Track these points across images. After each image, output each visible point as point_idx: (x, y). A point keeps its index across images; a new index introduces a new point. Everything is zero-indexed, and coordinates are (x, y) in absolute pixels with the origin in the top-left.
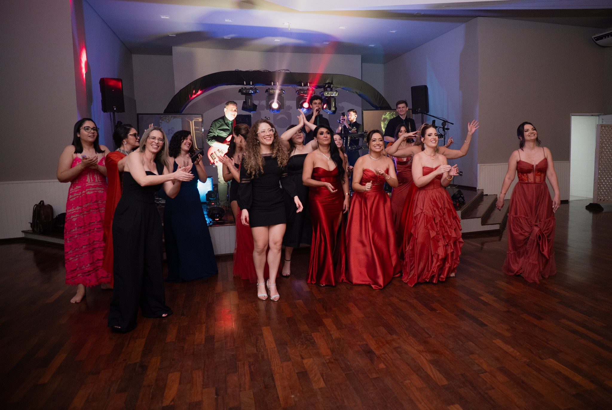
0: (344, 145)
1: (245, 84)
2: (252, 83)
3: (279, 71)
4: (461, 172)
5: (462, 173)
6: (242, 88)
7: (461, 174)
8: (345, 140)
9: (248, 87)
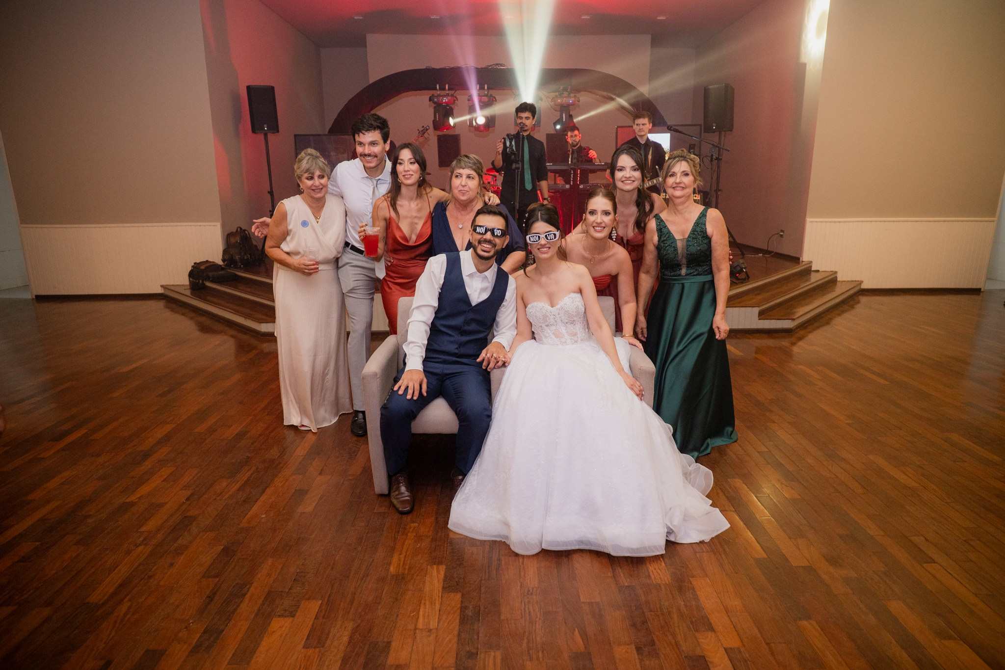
0: (572, 182)
1: (438, 88)
2: (448, 87)
3: (489, 66)
4: (782, 231)
5: (784, 232)
6: (433, 95)
7: (781, 234)
8: (572, 175)
9: (443, 93)
